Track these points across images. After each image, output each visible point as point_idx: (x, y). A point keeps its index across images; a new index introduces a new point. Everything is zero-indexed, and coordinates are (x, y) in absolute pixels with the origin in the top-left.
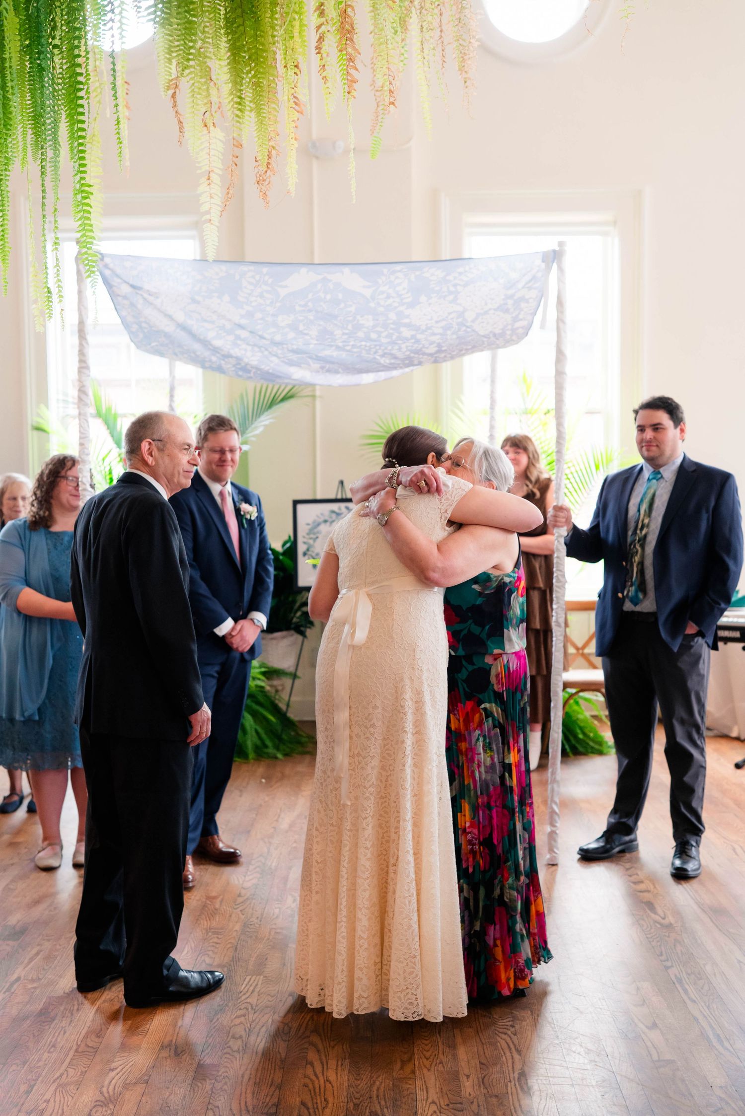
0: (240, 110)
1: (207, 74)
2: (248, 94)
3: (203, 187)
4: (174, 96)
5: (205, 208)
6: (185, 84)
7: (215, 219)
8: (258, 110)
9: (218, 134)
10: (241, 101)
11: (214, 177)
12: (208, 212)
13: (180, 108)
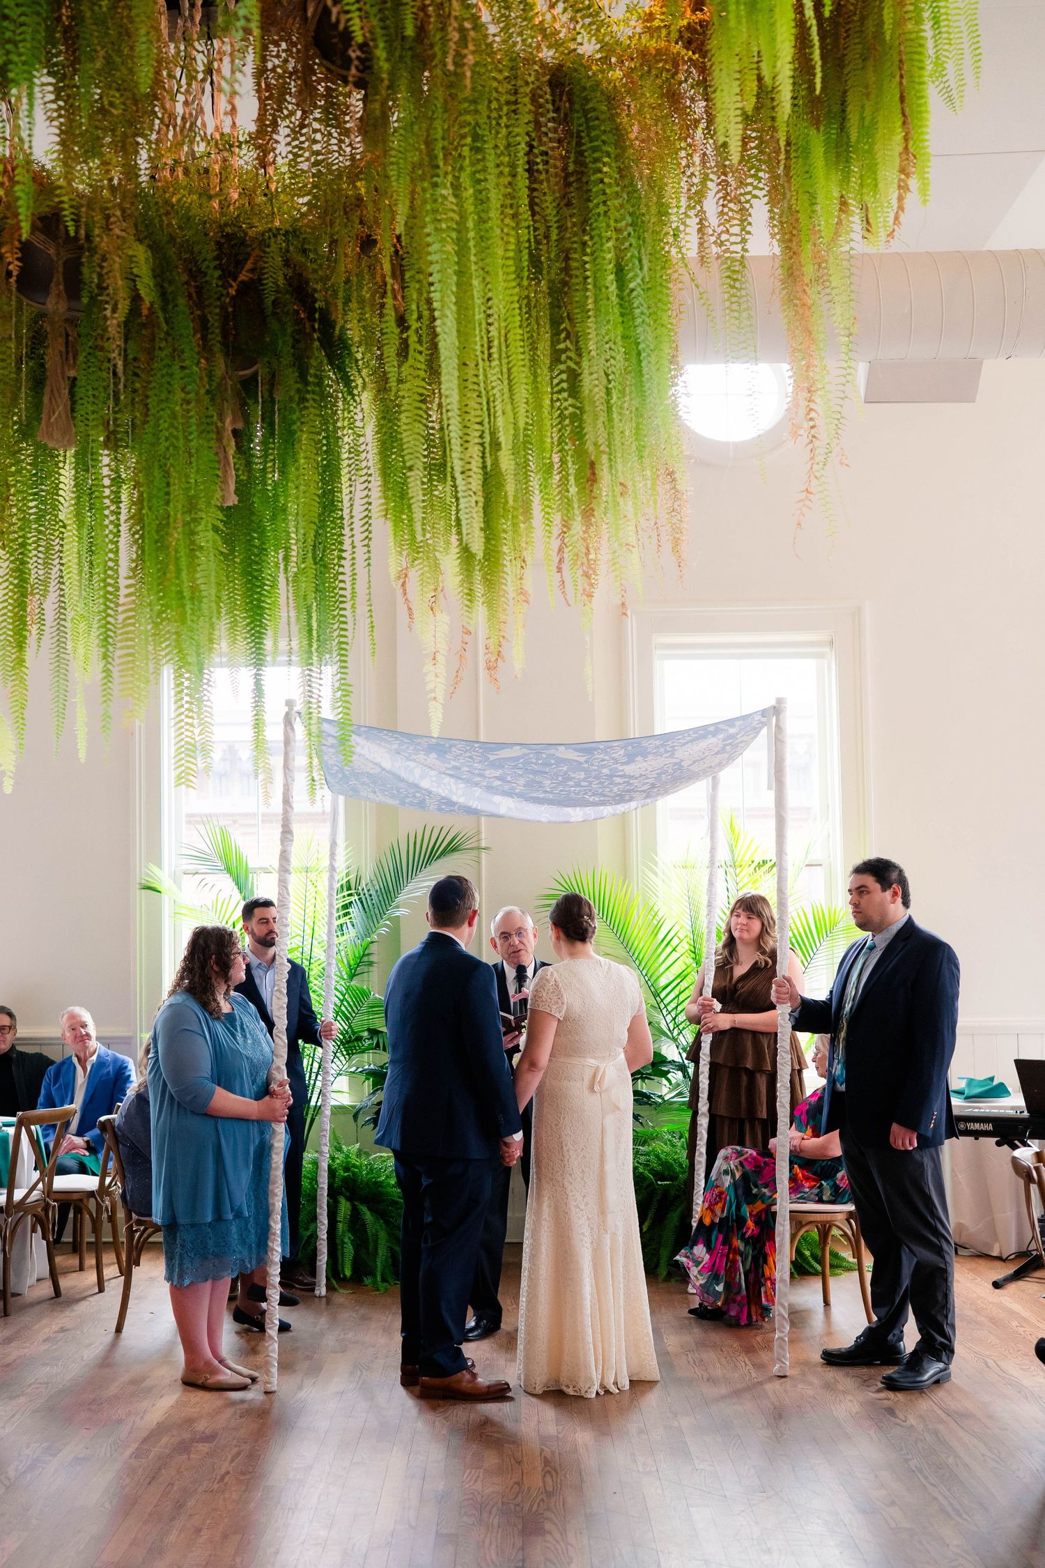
0: (470, 601)
1: (436, 567)
2: (479, 589)
3: (429, 667)
4: (403, 584)
5: (430, 687)
6: (413, 574)
7: (441, 698)
8: (490, 604)
9: (443, 619)
10: (470, 594)
11: (439, 657)
12: (433, 691)
13: (409, 596)
